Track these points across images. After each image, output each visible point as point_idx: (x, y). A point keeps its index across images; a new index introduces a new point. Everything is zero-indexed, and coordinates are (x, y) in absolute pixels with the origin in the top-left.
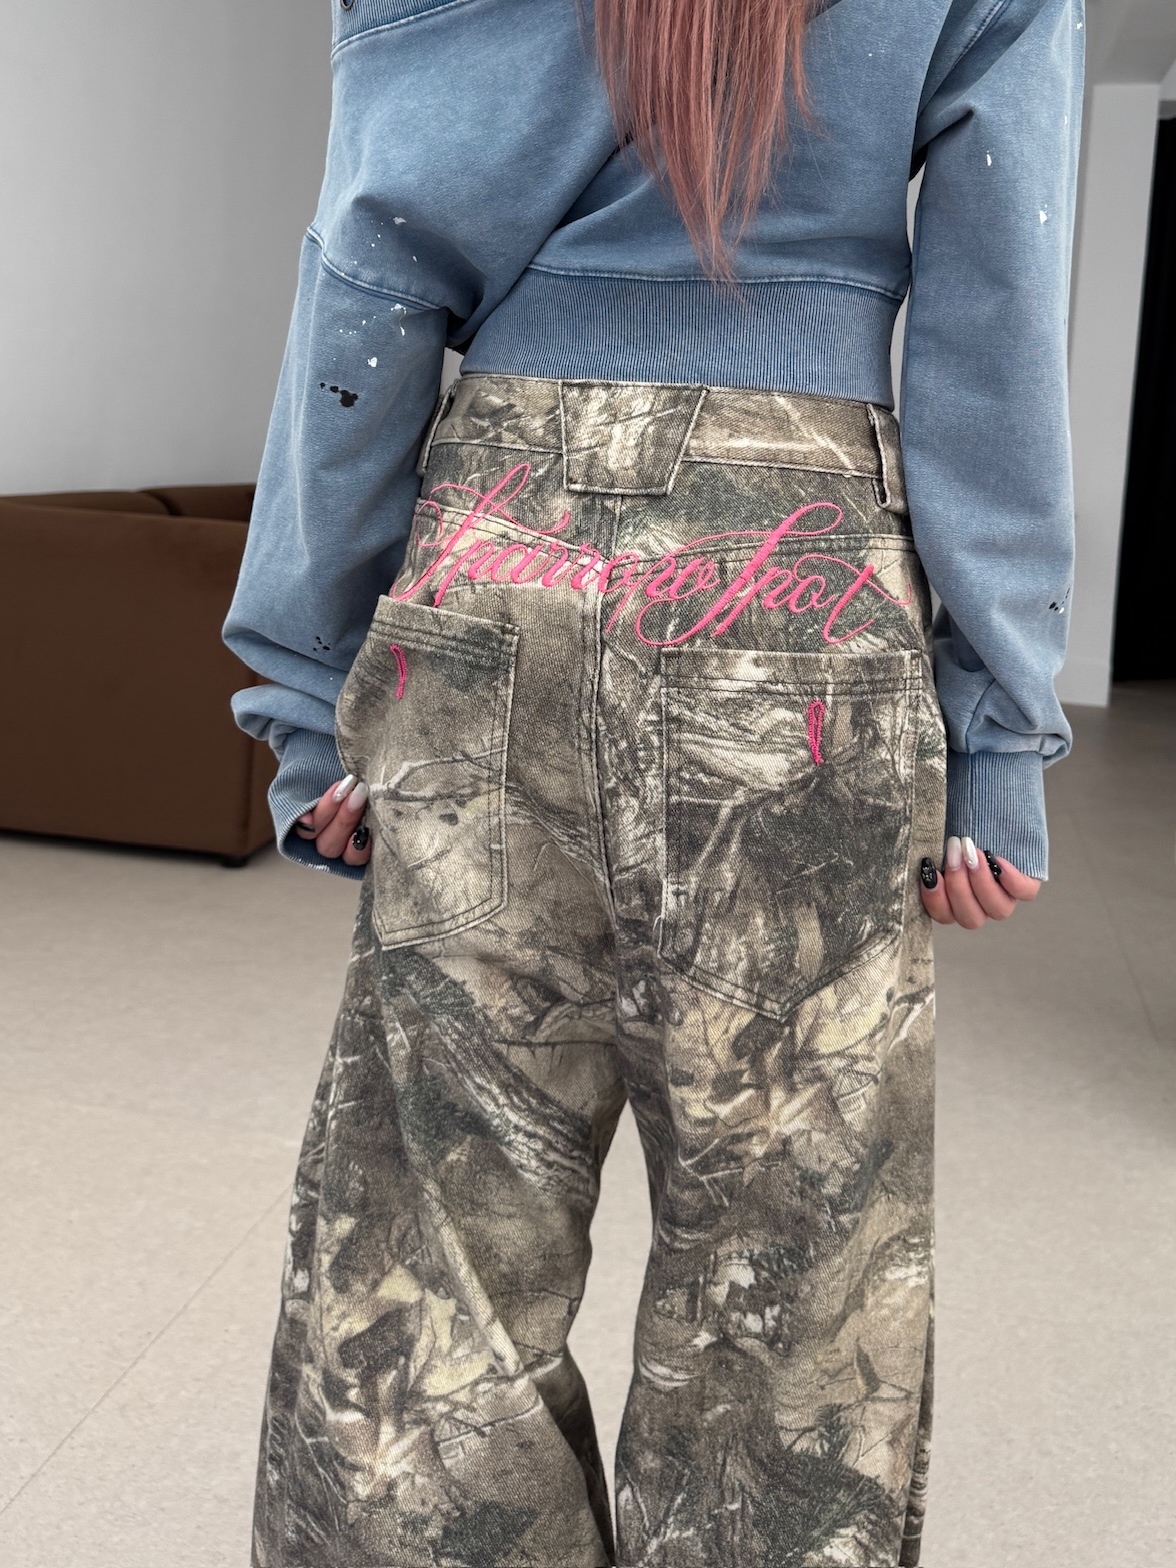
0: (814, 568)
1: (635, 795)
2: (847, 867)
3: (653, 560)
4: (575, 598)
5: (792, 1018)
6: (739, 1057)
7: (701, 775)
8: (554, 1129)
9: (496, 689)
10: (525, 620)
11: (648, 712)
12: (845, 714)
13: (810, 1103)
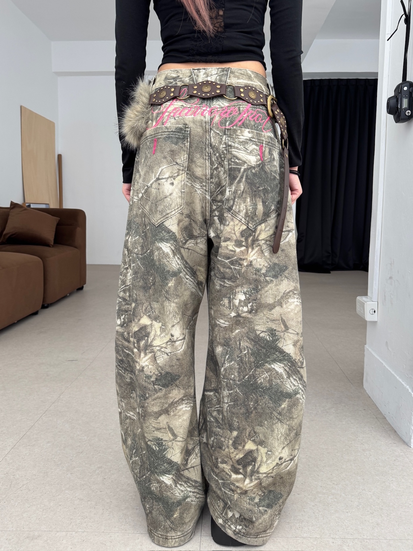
1: (222, 167)
2: (269, 190)
3: (222, 108)
4: (203, 118)
5: (255, 230)
6: (242, 237)
7: (237, 160)
9: (185, 144)
13: (257, 252)
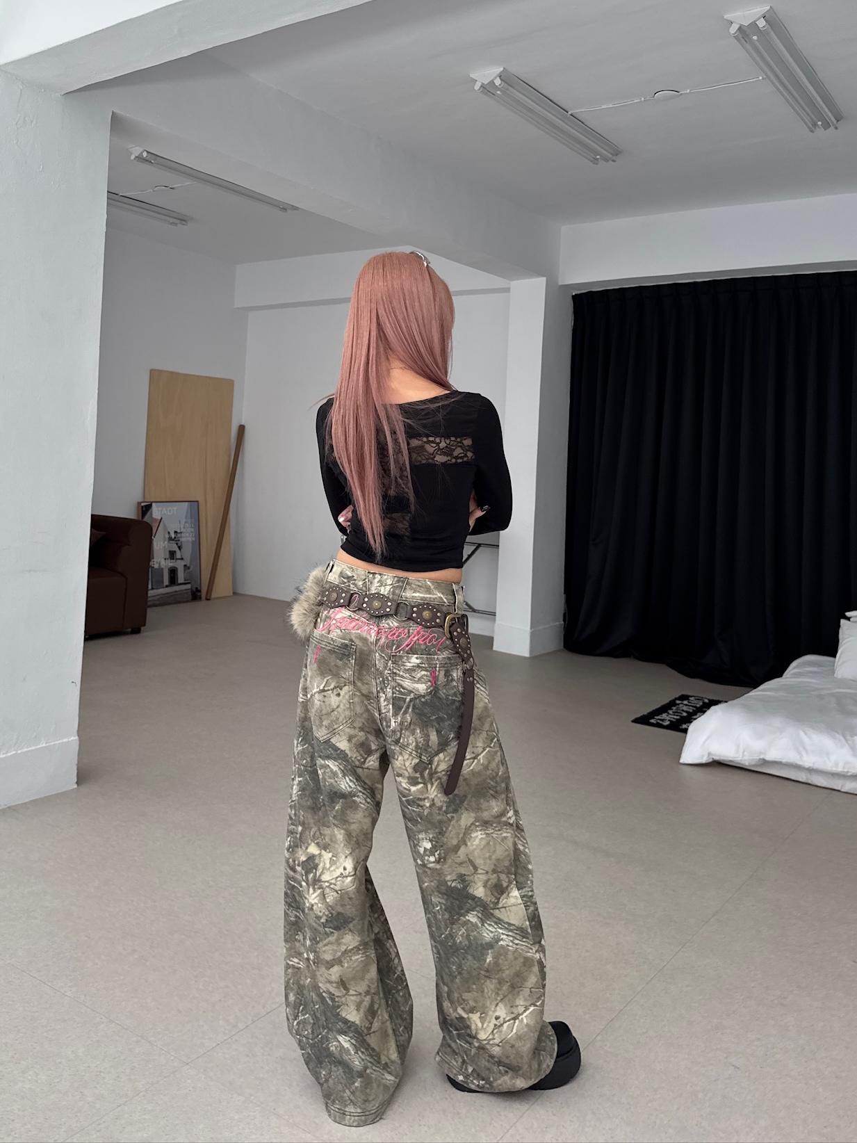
0: (434, 632)
1: (384, 693)
2: (445, 718)
7: (402, 689)
9: (350, 661)
10: (356, 641)
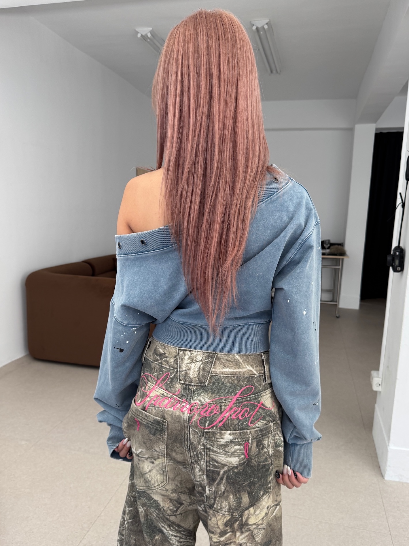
1: (199, 465)
2: (256, 481)
4: (181, 414)
5: (241, 516)
6: (227, 526)
8: (182, 534)
9: (162, 436)
10: (169, 419)
11: (201, 446)
12: (255, 444)
13: (247, 536)
